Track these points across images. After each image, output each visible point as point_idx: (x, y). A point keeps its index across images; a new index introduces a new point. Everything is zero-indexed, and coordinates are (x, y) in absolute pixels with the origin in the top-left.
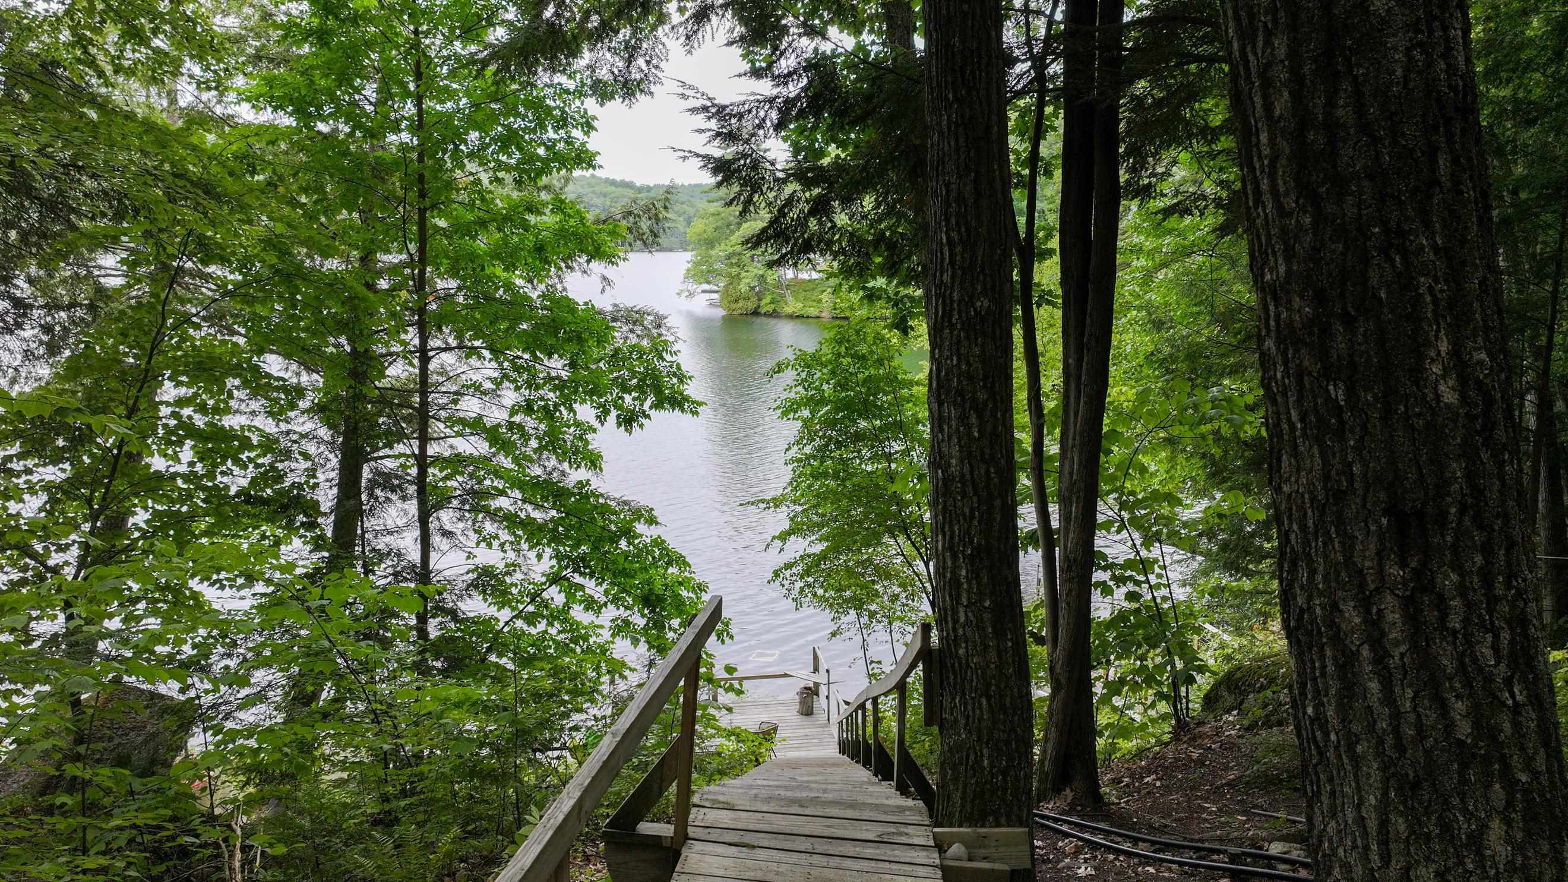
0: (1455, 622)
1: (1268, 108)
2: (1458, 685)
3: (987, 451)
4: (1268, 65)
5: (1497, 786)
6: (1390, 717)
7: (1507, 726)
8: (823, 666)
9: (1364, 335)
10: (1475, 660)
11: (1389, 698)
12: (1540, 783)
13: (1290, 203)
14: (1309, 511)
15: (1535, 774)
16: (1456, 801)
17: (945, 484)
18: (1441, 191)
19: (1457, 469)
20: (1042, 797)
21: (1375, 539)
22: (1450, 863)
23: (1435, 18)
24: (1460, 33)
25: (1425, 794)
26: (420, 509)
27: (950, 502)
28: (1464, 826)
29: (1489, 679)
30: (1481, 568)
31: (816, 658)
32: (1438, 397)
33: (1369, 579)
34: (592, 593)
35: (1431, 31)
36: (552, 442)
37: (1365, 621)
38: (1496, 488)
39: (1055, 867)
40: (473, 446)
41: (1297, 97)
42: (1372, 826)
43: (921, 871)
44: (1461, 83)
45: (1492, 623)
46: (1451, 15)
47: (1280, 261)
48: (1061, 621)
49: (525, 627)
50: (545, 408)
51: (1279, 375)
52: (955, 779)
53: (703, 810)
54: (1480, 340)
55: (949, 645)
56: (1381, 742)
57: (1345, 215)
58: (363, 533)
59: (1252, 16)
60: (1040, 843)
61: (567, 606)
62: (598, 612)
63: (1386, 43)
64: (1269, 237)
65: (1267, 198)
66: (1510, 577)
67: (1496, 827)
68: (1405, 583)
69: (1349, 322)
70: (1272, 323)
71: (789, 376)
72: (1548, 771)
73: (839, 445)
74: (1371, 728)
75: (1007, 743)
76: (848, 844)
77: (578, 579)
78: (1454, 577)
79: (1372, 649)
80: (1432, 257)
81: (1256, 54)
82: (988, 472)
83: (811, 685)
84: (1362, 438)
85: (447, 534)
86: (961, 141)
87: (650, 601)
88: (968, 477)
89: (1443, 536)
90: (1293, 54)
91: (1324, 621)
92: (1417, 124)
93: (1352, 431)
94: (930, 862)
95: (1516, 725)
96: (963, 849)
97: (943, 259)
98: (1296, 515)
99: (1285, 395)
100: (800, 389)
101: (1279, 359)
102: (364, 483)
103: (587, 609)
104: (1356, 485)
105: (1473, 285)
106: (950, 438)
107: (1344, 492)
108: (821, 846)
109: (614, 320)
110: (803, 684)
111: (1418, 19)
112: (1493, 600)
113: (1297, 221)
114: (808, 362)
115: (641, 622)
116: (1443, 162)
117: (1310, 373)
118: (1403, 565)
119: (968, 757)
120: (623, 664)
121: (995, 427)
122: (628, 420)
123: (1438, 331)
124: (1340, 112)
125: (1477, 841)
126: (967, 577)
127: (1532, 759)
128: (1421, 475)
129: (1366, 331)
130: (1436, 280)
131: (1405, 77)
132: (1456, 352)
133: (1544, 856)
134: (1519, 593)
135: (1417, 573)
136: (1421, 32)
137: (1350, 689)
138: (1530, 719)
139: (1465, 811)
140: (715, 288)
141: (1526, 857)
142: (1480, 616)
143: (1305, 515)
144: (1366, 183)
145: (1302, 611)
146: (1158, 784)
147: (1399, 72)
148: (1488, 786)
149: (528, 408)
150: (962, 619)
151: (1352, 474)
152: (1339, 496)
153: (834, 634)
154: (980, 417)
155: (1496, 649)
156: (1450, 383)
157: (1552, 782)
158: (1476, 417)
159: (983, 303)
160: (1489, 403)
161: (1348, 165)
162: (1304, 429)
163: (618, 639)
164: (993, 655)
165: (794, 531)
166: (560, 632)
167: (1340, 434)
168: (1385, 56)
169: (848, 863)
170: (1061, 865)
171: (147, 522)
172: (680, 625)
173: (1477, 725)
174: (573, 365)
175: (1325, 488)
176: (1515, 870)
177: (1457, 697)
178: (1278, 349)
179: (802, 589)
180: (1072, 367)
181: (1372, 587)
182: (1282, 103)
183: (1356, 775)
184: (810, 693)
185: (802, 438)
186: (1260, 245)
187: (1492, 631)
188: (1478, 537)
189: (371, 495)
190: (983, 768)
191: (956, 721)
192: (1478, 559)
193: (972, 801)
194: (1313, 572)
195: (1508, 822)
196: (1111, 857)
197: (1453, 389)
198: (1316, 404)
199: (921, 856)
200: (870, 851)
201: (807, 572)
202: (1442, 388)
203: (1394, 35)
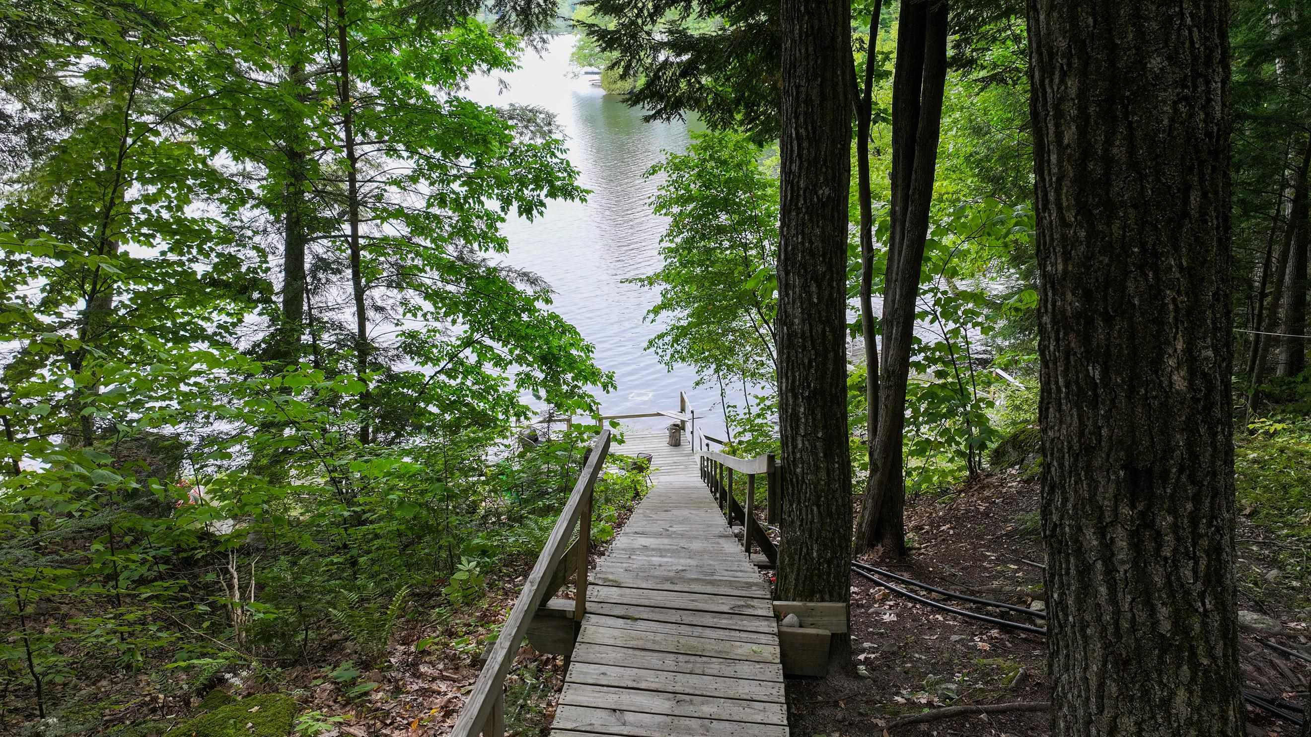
0: (1167, 552)
1: (1059, 135)
2: (1164, 596)
3: (824, 314)
4: (1062, 100)
5: (1185, 667)
6: (1113, 613)
7: (1197, 627)
8: (689, 407)
9: (1119, 332)
10: (1179, 578)
11: (1113, 599)
12: (1217, 665)
13: (1070, 217)
14: (1067, 456)
15: (1214, 658)
16: (1155, 676)
17: (789, 339)
18: (1190, 222)
19: (1180, 440)
20: (859, 550)
21: (1114, 485)
22: (1146, 717)
23: (1200, 75)
24: (1219, 85)
25: (1133, 667)
26: (355, 289)
27: (793, 353)
28: (1158, 693)
29: (1187, 593)
30: (1191, 513)
31: (683, 401)
32: (1171, 384)
33: (1107, 514)
34: (500, 353)
35: (1195, 87)
36: (463, 231)
37: (1101, 543)
38: (1207, 455)
39: (866, 612)
40: (395, 229)
41: (1083, 132)
42: (1093, 683)
43: (763, 639)
44: (1215, 128)
45: (1194, 553)
46: (1214, 71)
47: (1059, 261)
48: (880, 419)
49: (446, 380)
50: (457, 200)
51: (1052, 348)
52: (791, 565)
53: (597, 588)
54: (1209, 340)
55: (789, 464)
56: (1104, 629)
57: (1112, 234)
58: (310, 309)
59: (1051, 55)
60: (856, 590)
61: (479, 363)
62: (505, 369)
63: (1157, 97)
64: (1052, 240)
65: (1052, 207)
66: (1213, 517)
67: (1182, 694)
68: (1132, 521)
69: (1108, 320)
70: (1049, 306)
71: (662, 177)
72: (1224, 655)
73: (703, 237)
74: (1099, 618)
75: (832, 540)
76: (708, 615)
77: (488, 341)
78: (1170, 519)
79: (1105, 564)
80: (1178, 275)
81: (1052, 87)
82: (824, 331)
83: (679, 422)
84: (1110, 410)
85: (379, 309)
86: (811, 49)
87: (548, 360)
88: (808, 334)
89: (1164, 488)
90: (1082, 94)
91: (1071, 538)
92: (1176, 166)
93: (1103, 404)
94: (770, 630)
95: (1204, 624)
96: (796, 618)
97: (792, 151)
98: (1056, 454)
99: (1055, 363)
100: (672, 189)
101: (1053, 335)
102: (307, 266)
103: (496, 365)
104: (1103, 444)
105: (1208, 297)
106: (794, 302)
107: (1094, 448)
108: (688, 618)
109: (511, 118)
110: (671, 422)
111: (1186, 76)
112: (1196, 537)
113: (1075, 232)
114: (678, 165)
115: (541, 376)
116: (1195, 198)
117: (1075, 354)
118: (1133, 507)
119: (801, 549)
120: (528, 409)
121: (831, 294)
122: (527, 210)
123: (1177, 333)
124: (1115, 151)
125: (1166, 703)
126: (804, 413)
127: (1213, 648)
128: (1153, 442)
129: (1121, 329)
130: (1179, 293)
131: (1170, 126)
132: (1189, 349)
133: (1214, 715)
134: (1218, 530)
135: (1142, 515)
136: (1187, 87)
137: (1086, 588)
138: (1215, 621)
139: (1160, 683)
140: (596, 70)
141: (1200, 716)
142: (1186, 548)
143: (1063, 457)
144: (1131, 210)
145: (1055, 525)
146: (951, 532)
147: (1166, 122)
148: (1179, 667)
149: (442, 200)
150: (800, 446)
151: (1100, 435)
152: (1089, 450)
153: (697, 384)
154: (819, 286)
155: (1195, 571)
156: (1182, 374)
157: (1226, 663)
158: (1199, 400)
159: (824, 192)
160: (1210, 389)
161: (1118, 194)
162: (1067, 394)
163: (522, 390)
164: (823, 475)
165: (664, 306)
166: (474, 384)
167: (1094, 404)
168: (1155, 107)
169: (708, 632)
170: (871, 610)
171: (130, 300)
172: (573, 379)
173: (1175, 624)
174: (478, 163)
175: (1079, 441)
176: (1192, 724)
177: (1163, 604)
178: (1053, 327)
179: (672, 356)
180: (898, 214)
181: (1108, 520)
182: (1070, 135)
183: (1085, 648)
184: (677, 429)
185: (672, 231)
186: (1045, 242)
187: (1193, 558)
188: (1191, 490)
189: (314, 277)
190: (812, 559)
191: (793, 522)
192: (1189, 506)
193: (804, 582)
194: (1065, 500)
195: (1191, 692)
196: (910, 605)
197: (1183, 378)
198: (1078, 377)
199: (763, 626)
200: (724, 622)
201: (676, 340)
202: (1175, 378)
203: (1165, 90)
